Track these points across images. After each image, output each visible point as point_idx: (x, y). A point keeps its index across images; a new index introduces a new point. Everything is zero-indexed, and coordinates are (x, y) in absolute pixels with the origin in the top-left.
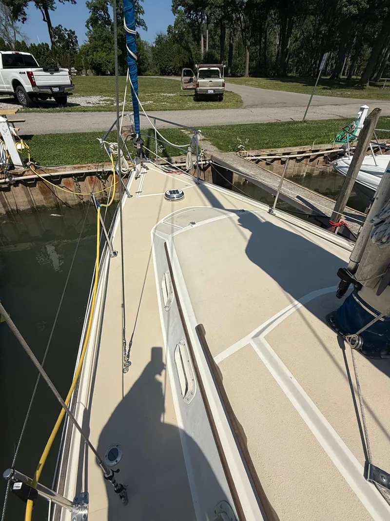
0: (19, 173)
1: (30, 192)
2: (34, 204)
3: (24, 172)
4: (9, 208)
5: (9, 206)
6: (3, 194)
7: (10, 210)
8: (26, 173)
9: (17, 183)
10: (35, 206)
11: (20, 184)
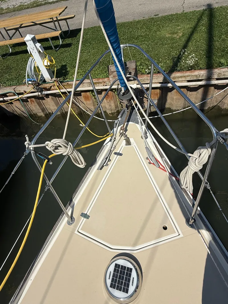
0: (47, 88)
1: (59, 101)
2: (63, 110)
3: (51, 87)
4: (47, 111)
5: (46, 110)
6: (41, 102)
7: (48, 113)
8: (52, 87)
9: (47, 96)
10: (64, 111)
11: (50, 96)
